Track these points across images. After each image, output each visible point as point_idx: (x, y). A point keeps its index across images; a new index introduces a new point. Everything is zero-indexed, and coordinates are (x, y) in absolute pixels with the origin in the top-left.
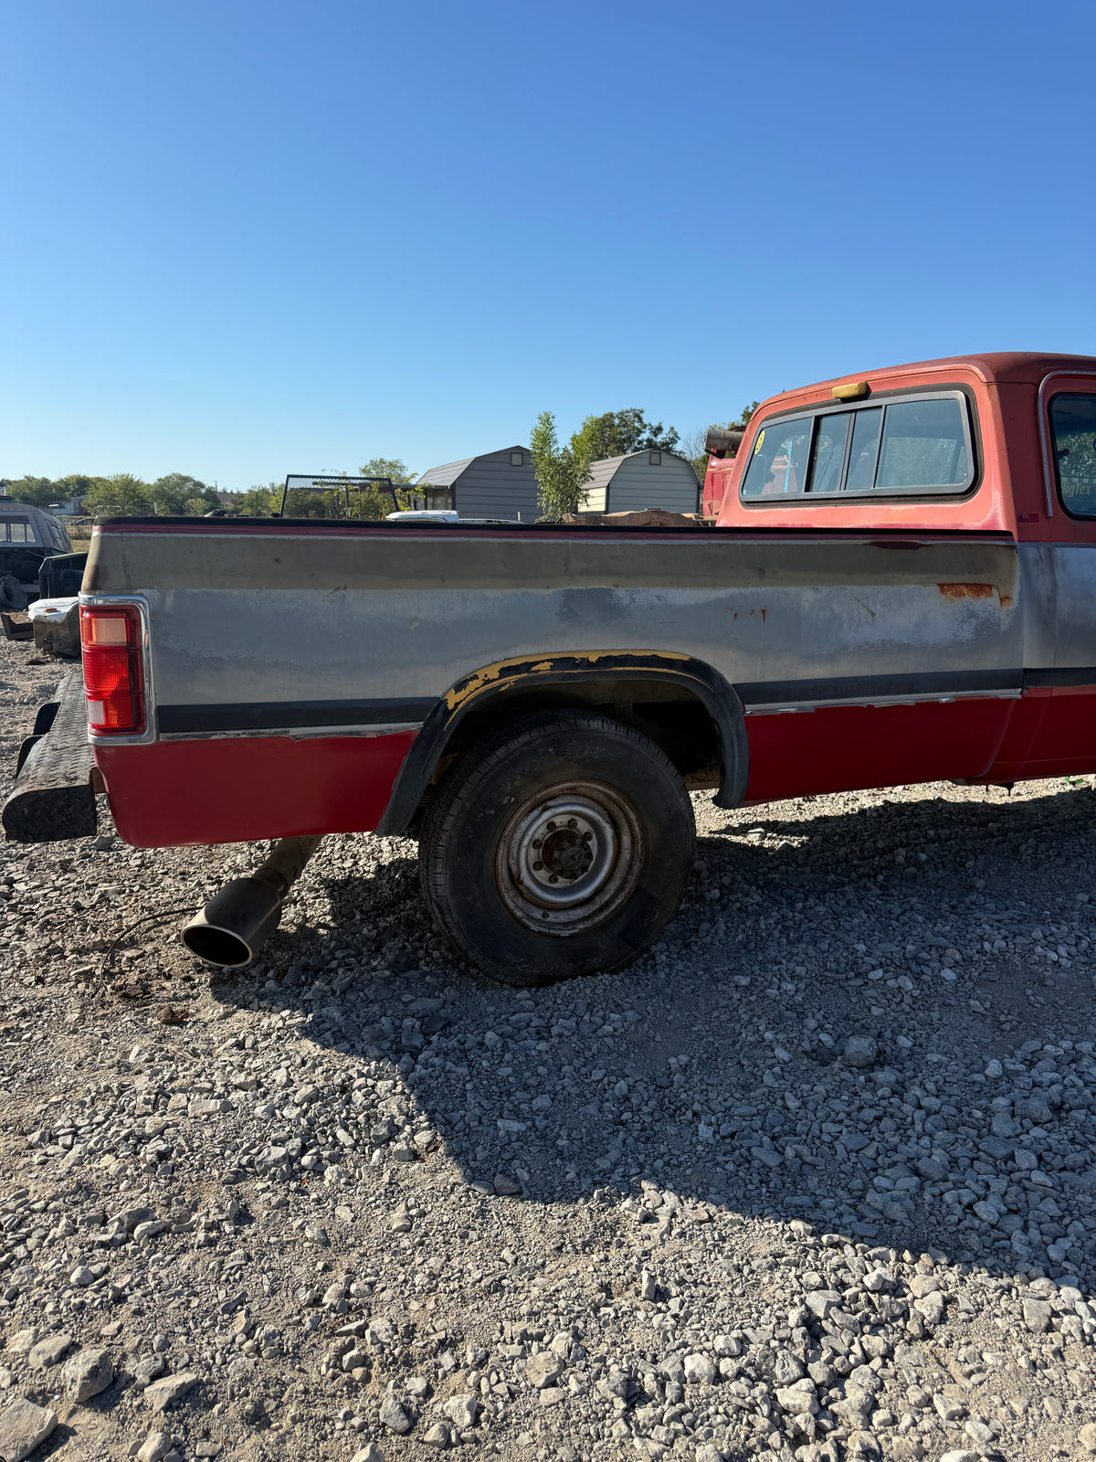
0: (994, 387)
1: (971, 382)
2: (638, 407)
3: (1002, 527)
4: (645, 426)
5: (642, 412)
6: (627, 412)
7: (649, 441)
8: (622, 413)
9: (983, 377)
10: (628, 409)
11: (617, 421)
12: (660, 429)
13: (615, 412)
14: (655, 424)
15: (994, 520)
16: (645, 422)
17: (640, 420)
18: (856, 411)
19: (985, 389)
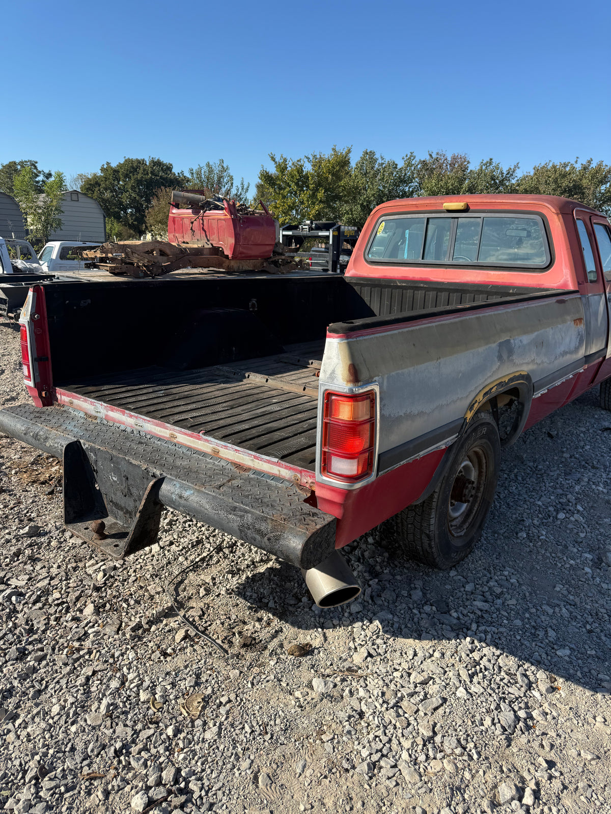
0: (560, 216)
1: (544, 211)
2: (33, 159)
3: (571, 287)
4: (40, 172)
5: (36, 163)
6: (26, 162)
7: (43, 181)
8: (22, 162)
9: (553, 210)
10: (27, 160)
11: (19, 167)
12: (49, 175)
13: (17, 161)
14: (47, 171)
15: (565, 285)
16: (39, 169)
17: (36, 168)
18: (458, 218)
19: (556, 217)
